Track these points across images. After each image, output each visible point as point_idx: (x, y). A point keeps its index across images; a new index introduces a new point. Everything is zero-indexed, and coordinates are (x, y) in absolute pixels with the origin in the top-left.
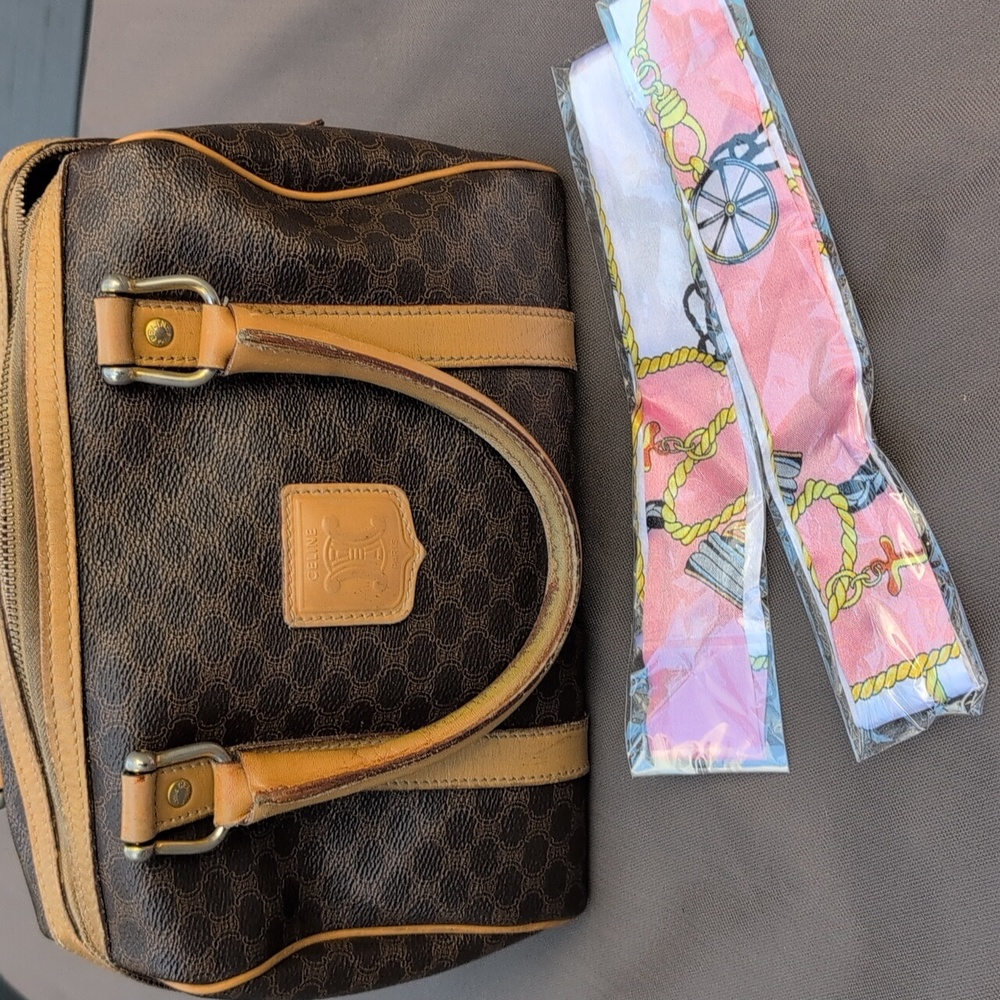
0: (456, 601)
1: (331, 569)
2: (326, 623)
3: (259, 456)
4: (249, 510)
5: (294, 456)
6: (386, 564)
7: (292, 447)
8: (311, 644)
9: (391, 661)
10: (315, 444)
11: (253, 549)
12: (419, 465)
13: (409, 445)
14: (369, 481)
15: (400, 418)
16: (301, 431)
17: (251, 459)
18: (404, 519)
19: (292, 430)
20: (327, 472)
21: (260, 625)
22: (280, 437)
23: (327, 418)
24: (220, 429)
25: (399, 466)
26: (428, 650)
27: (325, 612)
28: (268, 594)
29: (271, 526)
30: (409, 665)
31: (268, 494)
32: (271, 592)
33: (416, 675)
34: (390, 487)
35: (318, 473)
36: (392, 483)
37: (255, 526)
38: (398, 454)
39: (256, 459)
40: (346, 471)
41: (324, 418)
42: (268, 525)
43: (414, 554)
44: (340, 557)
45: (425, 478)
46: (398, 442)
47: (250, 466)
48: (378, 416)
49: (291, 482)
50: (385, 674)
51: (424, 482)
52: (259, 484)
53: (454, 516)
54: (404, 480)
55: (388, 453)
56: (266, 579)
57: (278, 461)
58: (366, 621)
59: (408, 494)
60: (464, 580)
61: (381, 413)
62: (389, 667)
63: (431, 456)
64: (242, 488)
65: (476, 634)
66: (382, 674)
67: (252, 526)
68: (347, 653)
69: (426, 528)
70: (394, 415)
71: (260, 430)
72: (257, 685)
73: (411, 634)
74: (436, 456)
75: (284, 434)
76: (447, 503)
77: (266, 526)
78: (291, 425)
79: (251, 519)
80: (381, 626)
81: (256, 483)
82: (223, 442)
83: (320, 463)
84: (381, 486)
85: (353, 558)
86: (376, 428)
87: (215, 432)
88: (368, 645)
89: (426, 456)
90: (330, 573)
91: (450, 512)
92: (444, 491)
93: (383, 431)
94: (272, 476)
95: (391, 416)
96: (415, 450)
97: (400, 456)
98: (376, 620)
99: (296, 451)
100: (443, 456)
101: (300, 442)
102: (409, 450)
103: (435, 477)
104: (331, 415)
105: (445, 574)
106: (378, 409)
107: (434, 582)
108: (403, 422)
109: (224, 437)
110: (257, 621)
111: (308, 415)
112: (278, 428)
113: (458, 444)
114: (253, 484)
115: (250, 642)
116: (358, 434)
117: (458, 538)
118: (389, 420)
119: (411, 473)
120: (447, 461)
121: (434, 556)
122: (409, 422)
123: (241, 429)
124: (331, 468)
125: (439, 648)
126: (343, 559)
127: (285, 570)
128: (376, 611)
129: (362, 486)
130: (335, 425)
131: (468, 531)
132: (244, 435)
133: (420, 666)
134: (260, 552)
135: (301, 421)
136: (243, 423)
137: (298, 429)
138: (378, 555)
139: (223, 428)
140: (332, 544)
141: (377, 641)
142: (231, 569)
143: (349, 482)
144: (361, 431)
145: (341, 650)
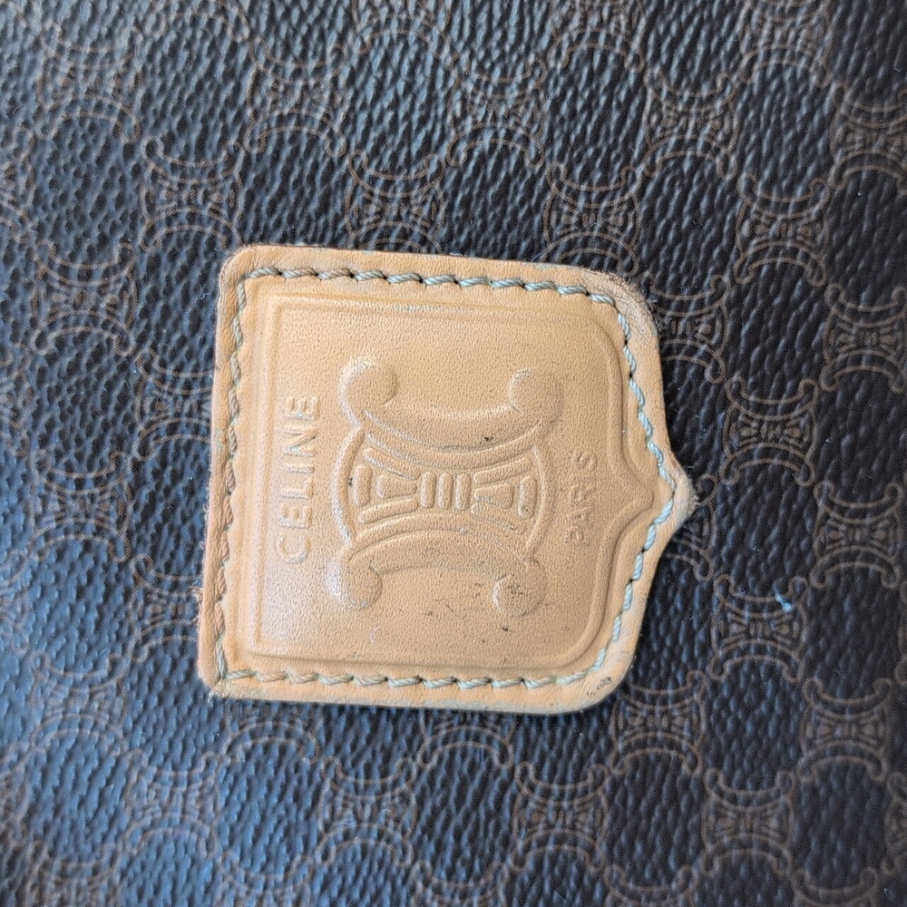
0: (786, 658)
1: (353, 532)
2: (331, 692)
3: (170, 141)
4: (122, 313)
5: (287, 150)
6: (545, 531)
7: (282, 120)
8: (283, 750)
9: (549, 826)
10: (363, 117)
11: (120, 442)
12: (711, 211)
13: (680, 144)
14: (530, 256)
15: (656, 57)
16: (319, 71)
17: (142, 150)
18: (632, 387)
19: (290, 66)
20: (392, 209)
21: (121, 673)
22: (248, 82)
23: (412, 36)
24: (56, 39)
25: (642, 208)
26: (674, 799)
27: (327, 662)
28: (159, 582)
29: (186, 375)
30: (612, 842)
31: (186, 271)
32: (169, 578)
33: (637, 877)
34: (597, 280)
35: (361, 214)
36: (613, 266)
37: (137, 371)
38: (639, 171)
39: (160, 152)
40: (458, 213)
41: (403, 37)
42: (179, 369)
43: (652, 502)
44: (389, 497)
45: (724, 256)
46: (642, 133)
47: (137, 171)
48: (584, 46)
49: (264, 239)
50: (530, 865)
51: (720, 271)
52: (162, 232)
53: (809, 389)
54: (654, 255)
55: (606, 167)
56: (157, 536)
57: (231, 161)
58: (467, 697)
59: (658, 309)
60: (818, 595)
61: (595, 36)
62: (543, 843)
63: (750, 189)
64: (104, 241)
65: (846, 767)
66: (520, 862)
67: (124, 368)
68: (404, 786)
69: (711, 417)
70: (635, 45)
71: (184, 55)
72: (110, 845)
73: (620, 746)
74: (768, 187)
75: (259, 78)
76: (790, 344)
77: (170, 372)
78: (287, 49)
79: (124, 344)
80: (519, 718)
81: (151, 231)
82: (60, 80)
83: (373, 180)
84: (566, 275)
85: (432, 505)
86: (571, 82)
87: (37, 44)
88: (473, 767)
89: (735, 181)
90: (348, 544)
91: (796, 375)
92: (785, 303)
93: (593, 95)
94: (205, 212)
95: (626, 46)
96: (698, 163)
97: (646, 180)
98: (500, 698)
99: (295, 137)
100: (790, 190)
101: (314, 104)
102: (680, 161)
103: (757, 256)
104: (427, 30)
105: (755, 570)
106: (584, 20)
107: (718, 593)
108: (666, 69)
109: (65, 68)
110: (114, 663)
111: (350, 23)
112: (242, 54)
113: (838, 159)
114: (142, 231)
115: (90, 719)
116: (512, 93)
117: (815, 458)
118: (620, 60)
119: (680, 237)
120: (802, 206)
121: (728, 510)
122: (683, 71)
123: (122, 43)
124: (406, 200)
125: (714, 797)
126: (397, 503)
127: (211, 517)
128: (504, 670)
129: (502, 268)
130: (437, 62)
131: (846, 441)
132: (128, 65)
133: (649, 850)
134: (144, 450)
135: (322, 37)
136: (131, 27)
137: (312, 64)
138: (522, 498)
139: (64, 35)
140: (366, 452)
141: (503, 758)
142: (45, 500)
143: (464, 251)
144: (525, 83)
145: (384, 774)
